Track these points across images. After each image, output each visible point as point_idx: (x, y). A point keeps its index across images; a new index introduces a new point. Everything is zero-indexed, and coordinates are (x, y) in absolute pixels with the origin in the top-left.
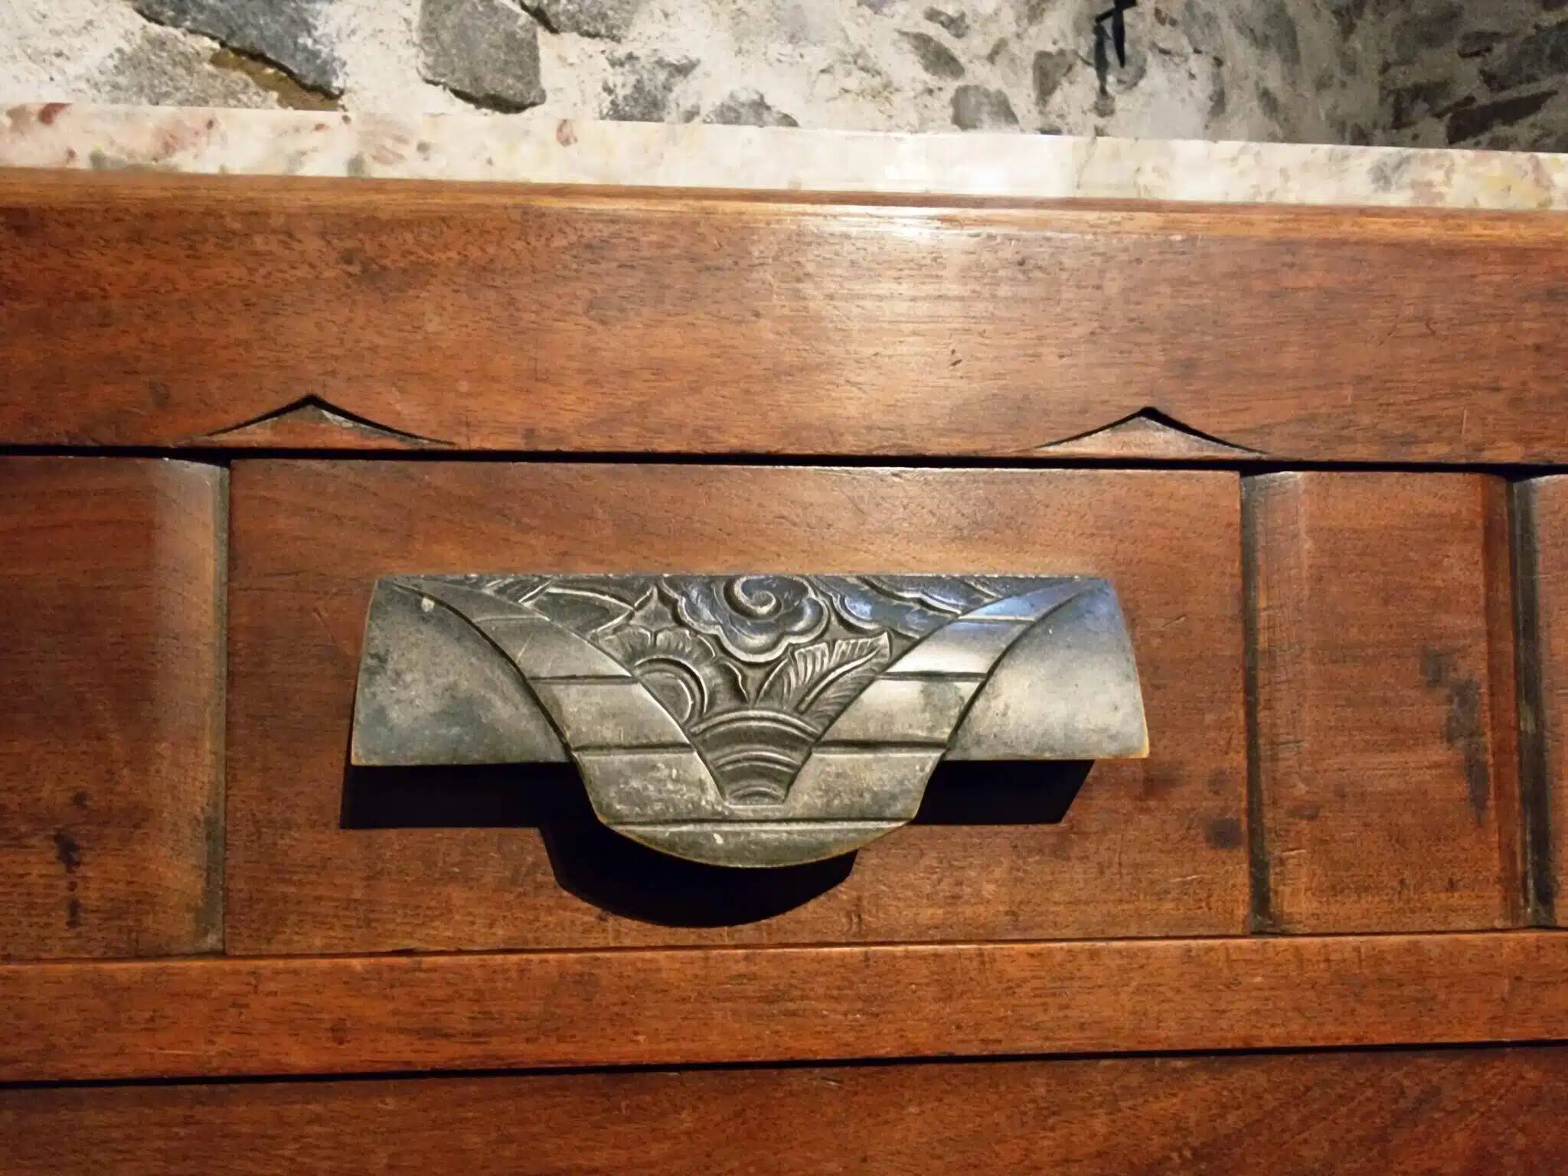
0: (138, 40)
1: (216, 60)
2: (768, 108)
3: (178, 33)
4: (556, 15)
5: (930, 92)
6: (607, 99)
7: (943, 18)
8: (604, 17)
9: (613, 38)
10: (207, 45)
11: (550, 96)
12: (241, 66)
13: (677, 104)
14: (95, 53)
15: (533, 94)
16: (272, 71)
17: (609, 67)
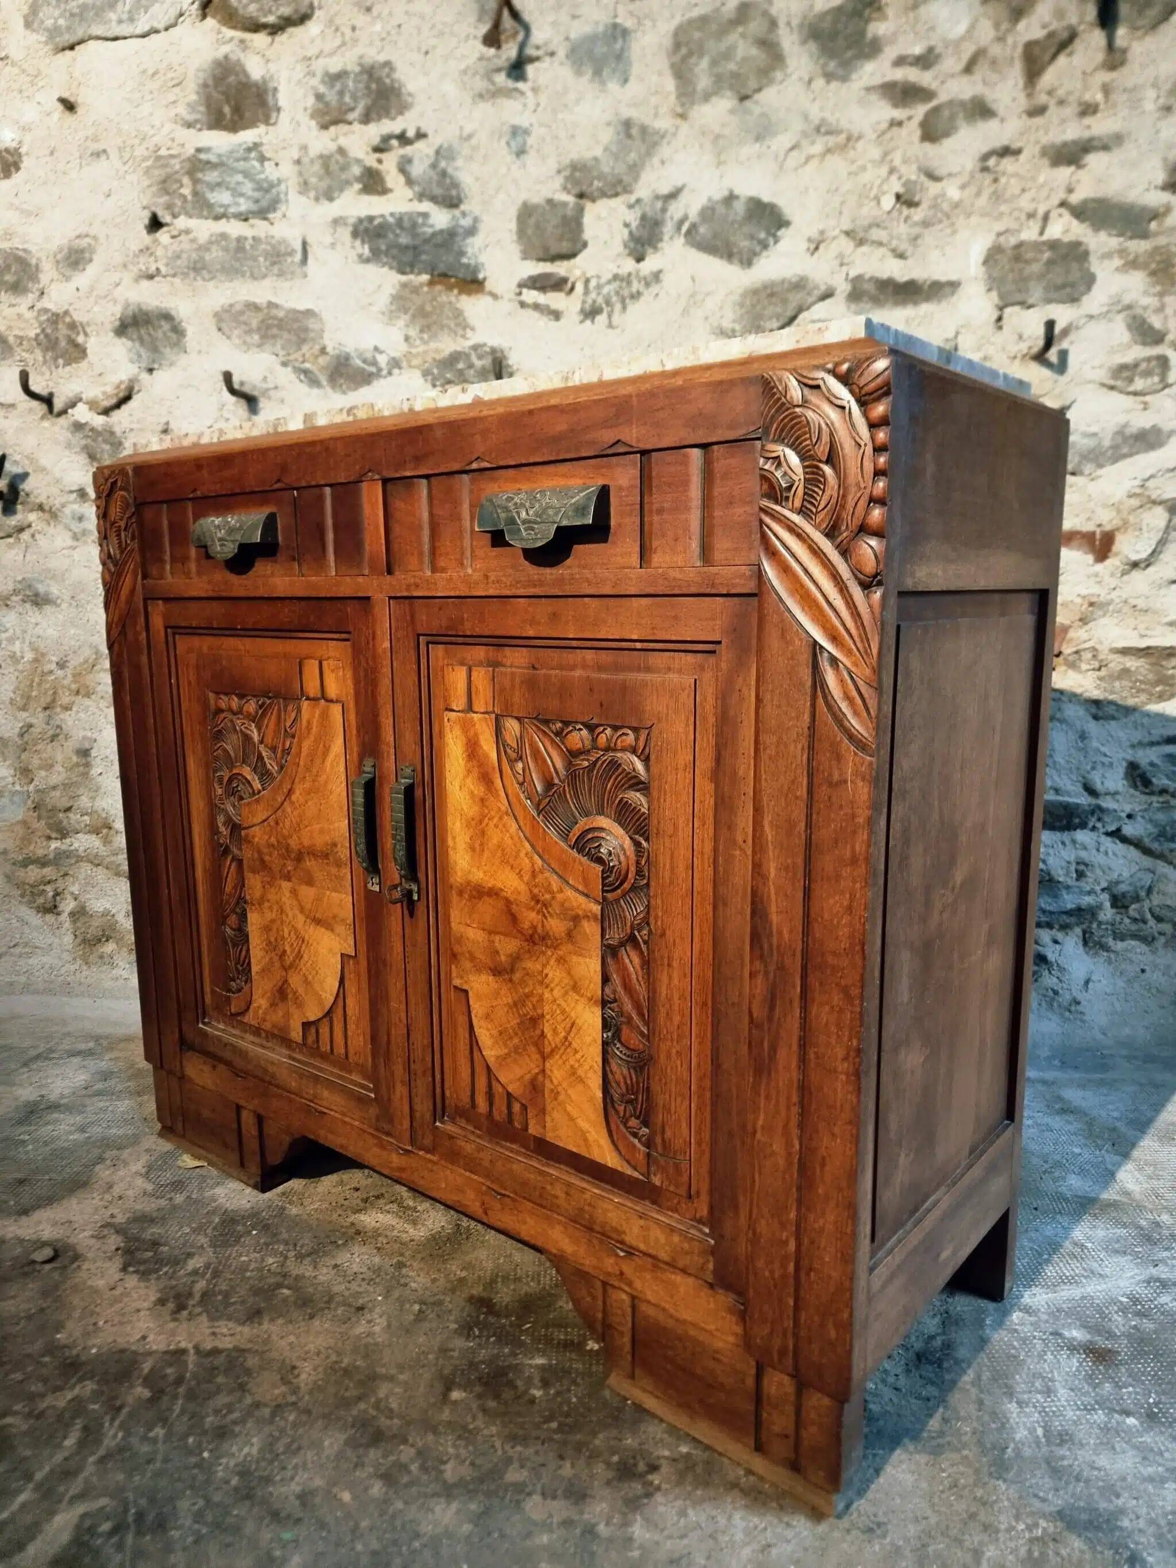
0: (397, 288)
1: (431, 283)
3: (412, 277)
4: (592, 192)
5: (900, 124)
6: (626, 231)
7: (910, 60)
8: (620, 182)
9: (627, 192)
10: (425, 278)
11: (590, 244)
12: (440, 283)
13: (672, 218)
14: (383, 299)
15: (579, 246)
16: (453, 280)
17: (627, 211)
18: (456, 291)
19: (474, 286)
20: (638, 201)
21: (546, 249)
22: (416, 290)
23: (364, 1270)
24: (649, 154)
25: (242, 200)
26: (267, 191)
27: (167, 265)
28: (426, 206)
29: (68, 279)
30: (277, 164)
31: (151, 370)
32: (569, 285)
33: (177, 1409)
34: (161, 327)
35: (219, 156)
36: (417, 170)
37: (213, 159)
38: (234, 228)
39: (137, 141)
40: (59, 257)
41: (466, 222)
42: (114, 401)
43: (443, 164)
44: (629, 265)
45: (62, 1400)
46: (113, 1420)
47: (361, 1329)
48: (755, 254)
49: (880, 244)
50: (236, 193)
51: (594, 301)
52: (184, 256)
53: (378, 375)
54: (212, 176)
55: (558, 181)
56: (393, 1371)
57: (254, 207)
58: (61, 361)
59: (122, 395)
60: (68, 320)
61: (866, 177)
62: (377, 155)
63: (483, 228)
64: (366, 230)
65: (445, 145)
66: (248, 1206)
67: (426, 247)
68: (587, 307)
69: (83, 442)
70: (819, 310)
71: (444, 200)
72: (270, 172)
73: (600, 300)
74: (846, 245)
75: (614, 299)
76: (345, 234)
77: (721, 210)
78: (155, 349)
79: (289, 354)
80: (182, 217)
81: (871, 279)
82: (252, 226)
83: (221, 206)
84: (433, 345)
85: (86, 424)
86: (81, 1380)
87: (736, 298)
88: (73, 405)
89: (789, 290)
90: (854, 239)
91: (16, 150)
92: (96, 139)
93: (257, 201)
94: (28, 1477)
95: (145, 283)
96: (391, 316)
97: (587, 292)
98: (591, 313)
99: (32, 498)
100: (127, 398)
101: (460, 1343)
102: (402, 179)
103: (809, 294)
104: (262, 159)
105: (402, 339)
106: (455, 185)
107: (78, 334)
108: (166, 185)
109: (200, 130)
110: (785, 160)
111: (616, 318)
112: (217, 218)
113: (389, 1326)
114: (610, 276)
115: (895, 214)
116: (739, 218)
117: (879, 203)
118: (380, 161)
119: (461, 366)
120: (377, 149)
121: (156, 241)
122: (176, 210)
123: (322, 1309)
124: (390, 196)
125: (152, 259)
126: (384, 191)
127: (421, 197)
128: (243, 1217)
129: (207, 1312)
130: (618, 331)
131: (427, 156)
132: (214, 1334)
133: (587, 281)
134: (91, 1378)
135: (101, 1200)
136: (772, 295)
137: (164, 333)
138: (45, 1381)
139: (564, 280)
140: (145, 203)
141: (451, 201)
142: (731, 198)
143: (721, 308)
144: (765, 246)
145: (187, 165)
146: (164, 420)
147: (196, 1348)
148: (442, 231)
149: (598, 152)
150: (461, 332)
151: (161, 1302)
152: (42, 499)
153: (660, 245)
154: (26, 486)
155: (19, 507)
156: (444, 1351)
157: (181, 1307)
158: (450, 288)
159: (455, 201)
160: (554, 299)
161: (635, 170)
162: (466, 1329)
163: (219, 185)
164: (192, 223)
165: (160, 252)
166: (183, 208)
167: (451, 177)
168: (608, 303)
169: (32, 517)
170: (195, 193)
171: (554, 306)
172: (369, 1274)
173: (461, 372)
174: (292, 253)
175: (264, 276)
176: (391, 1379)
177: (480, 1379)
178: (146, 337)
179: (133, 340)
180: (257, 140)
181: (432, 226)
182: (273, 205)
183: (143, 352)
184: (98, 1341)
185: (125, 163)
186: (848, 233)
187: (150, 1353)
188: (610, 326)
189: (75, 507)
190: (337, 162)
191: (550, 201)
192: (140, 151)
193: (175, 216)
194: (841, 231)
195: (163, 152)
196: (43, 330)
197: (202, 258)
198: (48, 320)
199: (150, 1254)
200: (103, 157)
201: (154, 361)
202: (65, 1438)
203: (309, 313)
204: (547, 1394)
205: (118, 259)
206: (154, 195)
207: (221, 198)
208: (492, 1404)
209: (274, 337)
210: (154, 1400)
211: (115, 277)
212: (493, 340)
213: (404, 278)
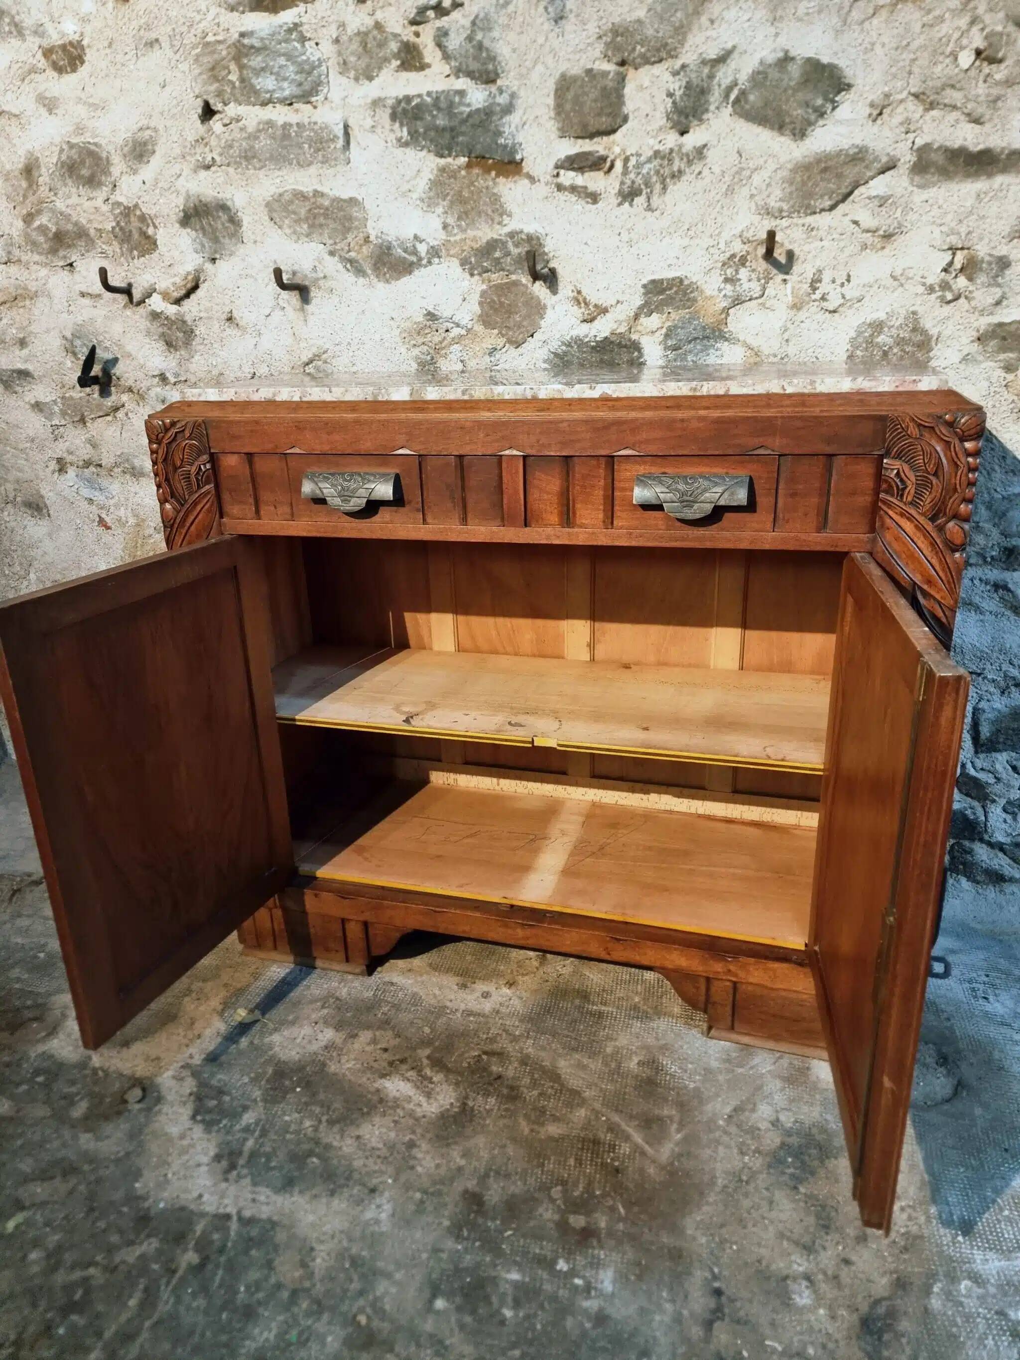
0: (435, 172)
1: (469, 166)
2: (793, 59)
3: (450, 160)
4: (634, 59)
6: (669, 101)
8: (665, 45)
9: (672, 57)
10: (463, 160)
11: (631, 117)
12: (478, 165)
13: (719, 85)
14: (422, 185)
15: (619, 120)
16: (491, 161)
17: (671, 79)
18: (493, 173)
19: (511, 167)
20: (684, 67)
21: (585, 126)
22: (453, 175)
23: (381, 1146)
24: (697, 13)
25: (285, 84)
26: (309, 73)
27: (221, 155)
28: (462, 83)
29: (135, 172)
30: (317, 44)
31: (214, 260)
32: (608, 164)
33: (218, 1279)
34: (219, 217)
35: (262, 39)
36: (454, 42)
37: (257, 44)
38: (280, 115)
39: (184, 29)
40: (126, 149)
41: (502, 100)
42: (183, 292)
43: (479, 36)
44: (671, 139)
45: (131, 1255)
46: (168, 1283)
47: (369, 1215)
48: (810, 124)
49: (954, 107)
50: (281, 78)
51: (633, 182)
52: (236, 144)
53: (418, 264)
54: (256, 61)
55: (600, 47)
56: (391, 1268)
57: (296, 91)
58: (135, 253)
59: (189, 286)
60: (138, 213)
61: (944, 29)
62: (414, 28)
63: (519, 103)
64: (405, 111)
65: (482, 15)
66: (297, 1058)
67: (464, 129)
68: (626, 189)
69: (161, 330)
70: (878, 186)
71: (481, 76)
72: (312, 53)
73: (639, 181)
74: (914, 109)
75: (654, 179)
76: (384, 116)
77: (774, 74)
78: (216, 240)
79: (335, 243)
80: (232, 105)
81: (940, 148)
82: (297, 111)
83: (267, 92)
84: (471, 233)
85: (162, 312)
86: (148, 1236)
87: (785, 173)
88: (149, 295)
89: (845, 163)
90: (923, 102)
91: (79, 42)
92: (148, 27)
93: (300, 84)
94: (99, 1334)
95: (203, 174)
96: (429, 203)
97: (625, 172)
98: (629, 195)
99: (122, 382)
100: (195, 287)
101: (450, 1244)
102: (439, 54)
103: (867, 167)
104: (303, 39)
105: (440, 226)
106: (493, 59)
107: (148, 226)
108: (215, 72)
109: (243, 12)
110: (850, 11)
111: (656, 201)
112: (264, 104)
113: (393, 1215)
114: (650, 153)
115: (973, 73)
116: (792, 83)
117: (956, 59)
118: (417, 35)
119: (497, 254)
120: (414, 22)
121: (210, 130)
122: (227, 96)
123: (342, 1186)
124: (427, 71)
125: (207, 149)
126: (423, 67)
127: (458, 72)
128: (292, 1070)
129: (252, 1174)
130: (657, 213)
131: (463, 27)
132: (254, 1200)
133: (626, 160)
134: (156, 1236)
135: (185, 1036)
136: (825, 170)
137: (223, 224)
138: (121, 1232)
139: (604, 159)
140: (197, 92)
141: (488, 77)
142: (786, 59)
143: (769, 185)
144: (822, 115)
145: (233, 51)
146: (227, 309)
147: (239, 1213)
148: (478, 110)
149: (641, 13)
150: (497, 219)
151: (218, 1158)
152: (130, 382)
153: (705, 117)
154: (117, 370)
155: (113, 389)
156: (436, 1250)
157: (232, 1167)
158: (488, 170)
159: (492, 76)
160: (593, 180)
161: (681, 31)
162: (456, 1230)
163: (263, 69)
164: (242, 110)
165: (213, 142)
166: (232, 94)
167: (487, 49)
168: (647, 185)
169: (125, 398)
170: (242, 80)
171: (592, 187)
172: (384, 1152)
173: (497, 261)
174: (334, 139)
175: (310, 164)
176: (388, 1276)
177: (462, 1288)
178: (207, 227)
179: (196, 231)
180: (297, 20)
181: (469, 105)
182: (314, 90)
183: (205, 240)
184: (166, 1194)
185: (176, 53)
186: (916, 96)
187: (203, 1215)
188: (649, 208)
189: (158, 389)
190: (375, 38)
191: (589, 72)
192: (189, 39)
193: (225, 104)
194: (910, 93)
195: (210, 38)
196: (118, 223)
197: (252, 147)
198: (121, 213)
199: (215, 1102)
200: (157, 46)
201: (216, 252)
202: (130, 1297)
203: (352, 201)
204: (516, 1316)
205: (178, 151)
206: (205, 84)
207: (266, 83)
208: (468, 1319)
209: (321, 225)
210: (201, 1267)
211: (176, 168)
212: (530, 228)
213: (442, 162)
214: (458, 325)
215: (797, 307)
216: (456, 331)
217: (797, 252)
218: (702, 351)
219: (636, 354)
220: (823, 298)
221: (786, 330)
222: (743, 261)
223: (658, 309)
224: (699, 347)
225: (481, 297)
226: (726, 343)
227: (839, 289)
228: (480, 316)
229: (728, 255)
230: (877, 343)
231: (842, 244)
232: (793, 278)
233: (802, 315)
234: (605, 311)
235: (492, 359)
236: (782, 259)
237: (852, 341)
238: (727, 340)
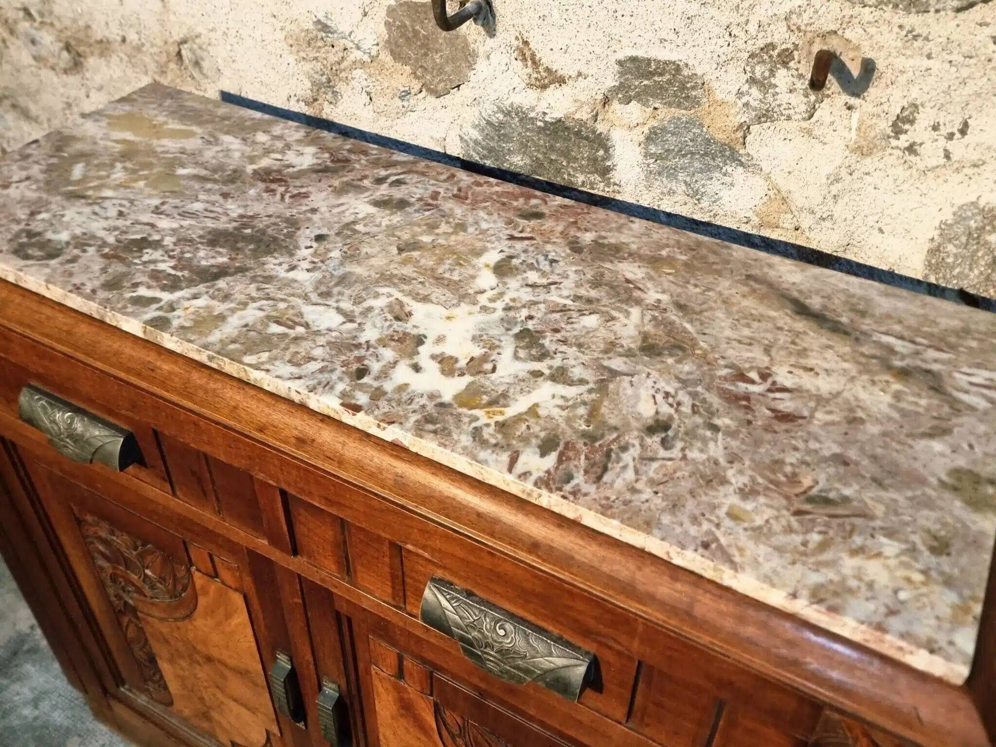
214: (358, 48)
215: (862, 150)
216: (356, 55)
217: (880, 65)
218: (701, 171)
219: (601, 153)
220: (911, 149)
221: (837, 180)
222: (785, 59)
223: (642, 96)
224: (697, 164)
225: (388, 15)
226: (740, 169)
227: (942, 142)
228: (388, 42)
229: (761, 43)
230: (986, 243)
231: (965, 72)
232: (865, 105)
233: (868, 163)
234: (562, 81)
235: (406, 104)
236: (855, 70)
237: (944, 228)
238: (742, 164)
